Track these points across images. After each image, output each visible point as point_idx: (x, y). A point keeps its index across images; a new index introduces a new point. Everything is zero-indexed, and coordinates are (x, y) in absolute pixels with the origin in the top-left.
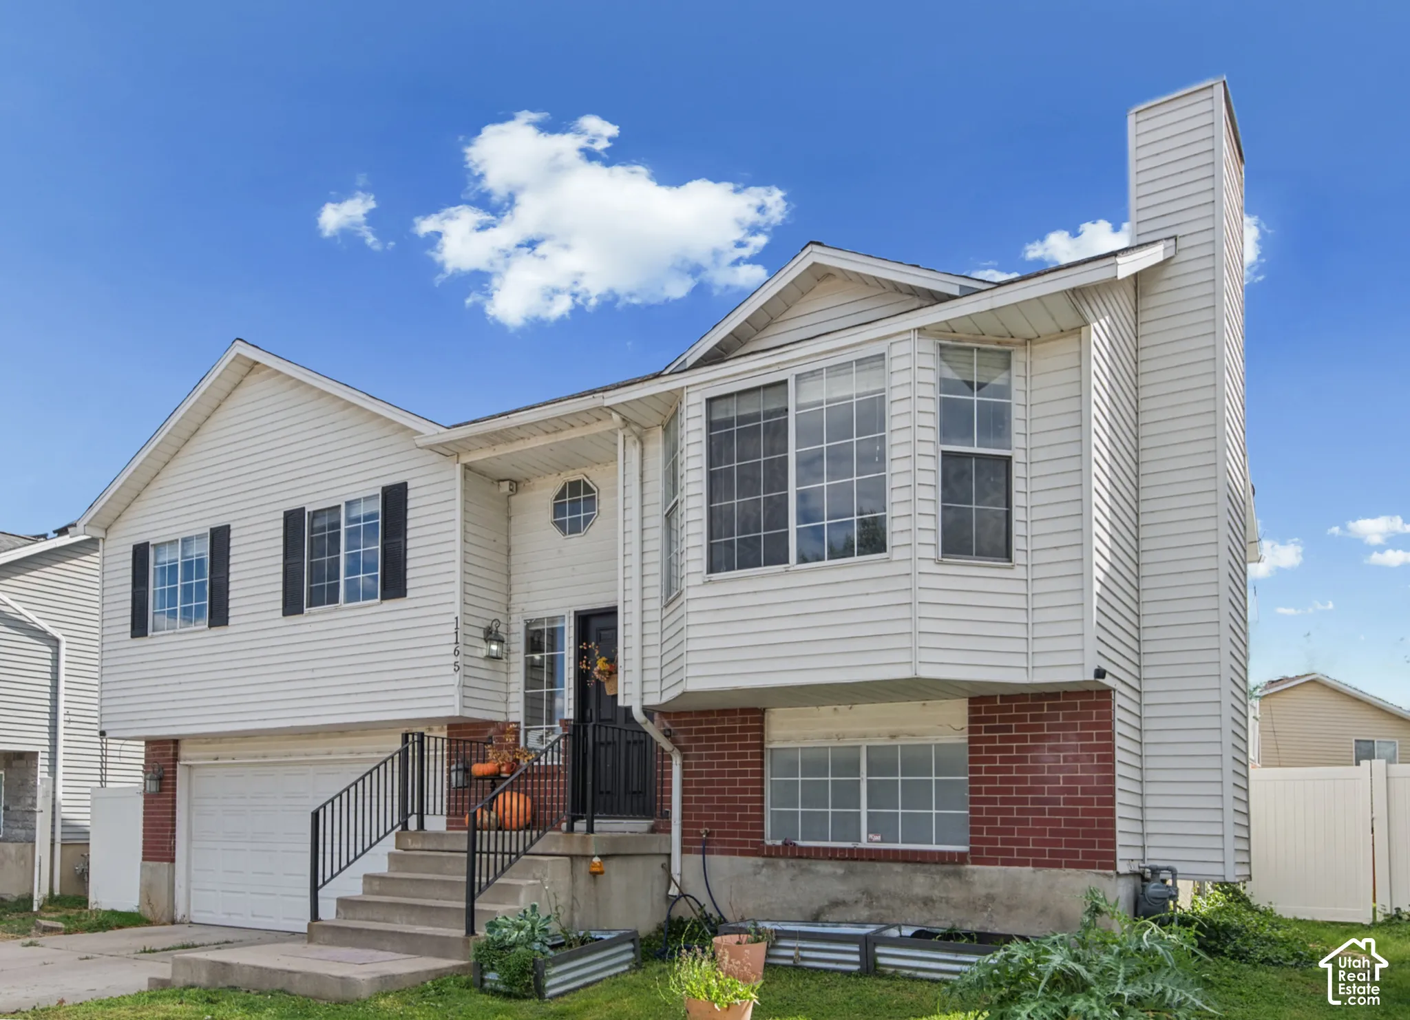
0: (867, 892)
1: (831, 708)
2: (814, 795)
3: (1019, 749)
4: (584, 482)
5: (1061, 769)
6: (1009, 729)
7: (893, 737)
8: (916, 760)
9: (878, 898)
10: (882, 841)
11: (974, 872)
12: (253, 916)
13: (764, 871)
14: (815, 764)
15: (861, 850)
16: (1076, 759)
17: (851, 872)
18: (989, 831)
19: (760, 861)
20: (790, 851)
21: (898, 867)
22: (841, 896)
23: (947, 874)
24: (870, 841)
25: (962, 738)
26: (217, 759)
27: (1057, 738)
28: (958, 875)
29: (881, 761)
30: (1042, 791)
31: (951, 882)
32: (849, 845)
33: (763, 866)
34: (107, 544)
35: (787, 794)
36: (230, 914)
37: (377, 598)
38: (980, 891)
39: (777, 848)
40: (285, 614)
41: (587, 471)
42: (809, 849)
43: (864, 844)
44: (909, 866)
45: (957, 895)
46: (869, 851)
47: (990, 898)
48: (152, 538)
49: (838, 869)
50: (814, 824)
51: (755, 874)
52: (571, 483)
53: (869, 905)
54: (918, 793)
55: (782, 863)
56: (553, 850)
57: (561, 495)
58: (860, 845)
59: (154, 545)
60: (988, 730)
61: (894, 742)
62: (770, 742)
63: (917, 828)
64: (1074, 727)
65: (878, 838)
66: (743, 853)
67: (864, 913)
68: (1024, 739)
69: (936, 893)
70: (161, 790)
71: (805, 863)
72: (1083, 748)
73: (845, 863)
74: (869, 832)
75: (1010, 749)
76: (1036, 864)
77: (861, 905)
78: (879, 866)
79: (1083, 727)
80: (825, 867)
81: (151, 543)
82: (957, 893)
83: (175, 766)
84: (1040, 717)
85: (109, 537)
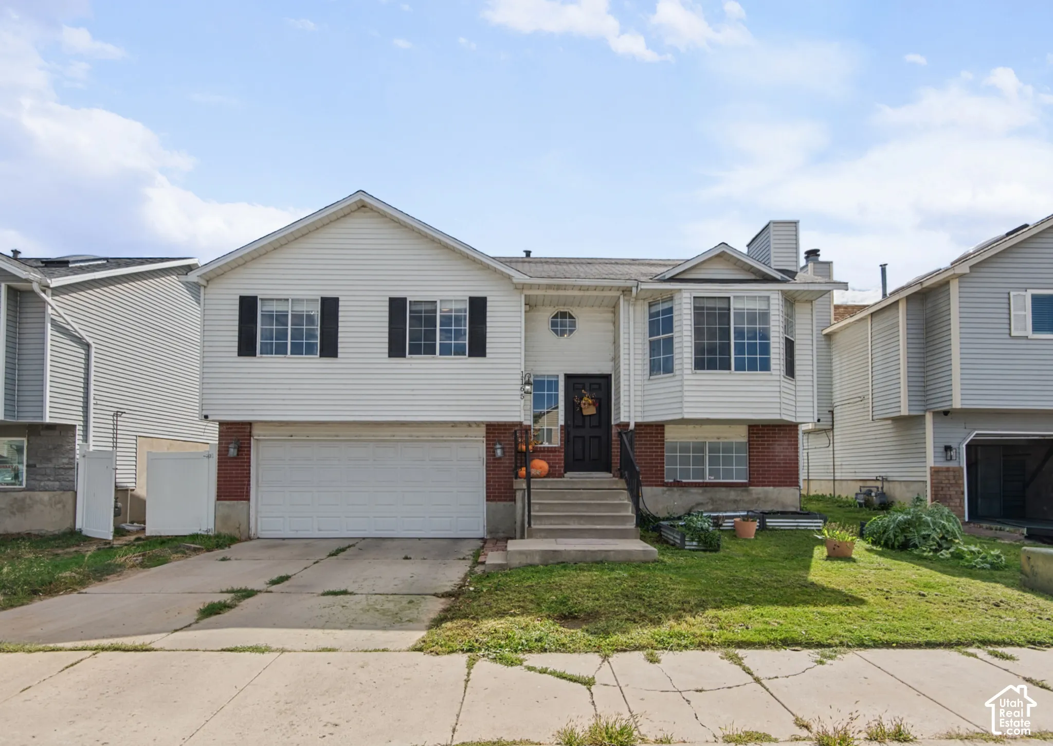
0: (712, 499)
1: (693, 426)
2: (685, 461)
3: (768, 444)
4: (569, 313)
5: (782, 452)
6: (764, 437)
7: (718, 438)
8: (728, 448)
9: (716, 501)
10: (715, 479)
11: (752, 490)
12: (320, 530)
13: (667, 493)
14: (685, 448)
15: (707, 483)
16: (787, 449)
17: (705, 491)
18: (757, 474)
19: (665, 488)
20: (678, 484)
21: (723, 489)
22: (701, 501)
23: (743, 491)
24: (709, 479)
25: (745, 440)
26: (292, 436)
27: (780, 441)
28: (747, 491)
29: (714, 449)
30: (775, 460)
31: (745, 494)
32: (701, 481)
33: (666, 491)
34: (208, 290)
35: (673, 460)
36: (297, 531)
37: (465, 355)
38: (754, 496)
39: (671, 483)
40: (390, 356)
41: (571, 308)
42: (685, 483)
43: (707, 480)
44: (729, 488)
45: (746, 498)
46: (710, 483)
47: (759, 499)
48: (260, 294)
49: (700, 490)
50: (685, 473)
51: (663, 494)
52: (561, 312)
53: (712, 504)
54: (727, 461)
55: (675, 489)
56: (615, 487)
57: (555, 317)
58: (706, 481)
59: (262, 300)
60: (757, 437)
61: (717, 441)
62: (667, 439)
63: (728, 474)
64: (786, 437)
65: (713, 478)
66: (656, 486)
67: (711, 507)
68: (769, 441)
69: (738, 498)
70: (238, 455)
71: (685, 488)
72: (789, 445)
73: (703, 488)
74: (709, 475)
75: (764, 445)
76: (774, 486)
77: (709, 504)
78: (717, 489)
79: (789, 437)
80: (694, 490)
81: (259, 297)
82: (746, 497)
83: (250, 440)
84: (775, 433)
85: (209, 286)
